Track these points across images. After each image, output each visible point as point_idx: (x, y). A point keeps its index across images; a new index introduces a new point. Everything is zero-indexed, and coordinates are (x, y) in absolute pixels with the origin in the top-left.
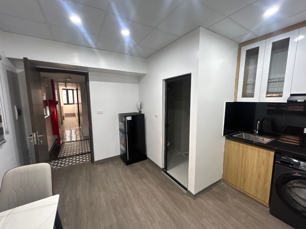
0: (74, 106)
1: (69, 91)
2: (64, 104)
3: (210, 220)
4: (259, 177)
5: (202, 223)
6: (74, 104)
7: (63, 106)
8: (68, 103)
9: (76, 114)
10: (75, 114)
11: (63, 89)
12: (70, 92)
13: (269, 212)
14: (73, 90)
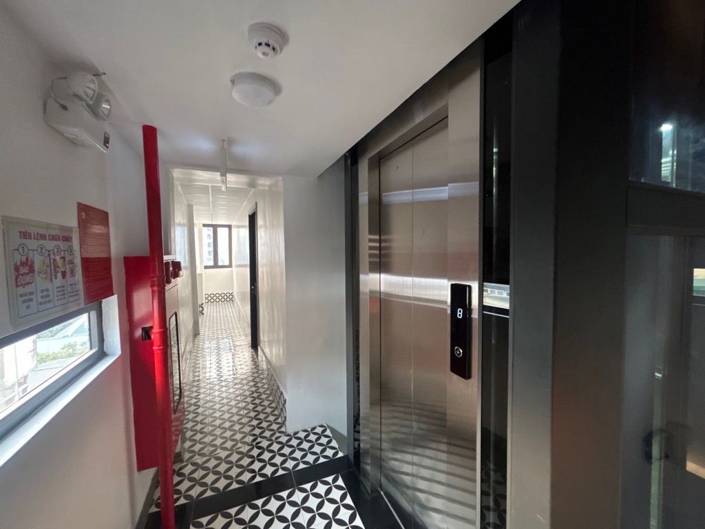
0: (232, 271)
1: (219, 230)
2: (206, 267)
6: (230, 266)
7: (201, 275)
8: (216, 266)
9: (235, 294)
10: (231, 294)
11: (205, 225)
12: (223, 233)
14: (230, 227)
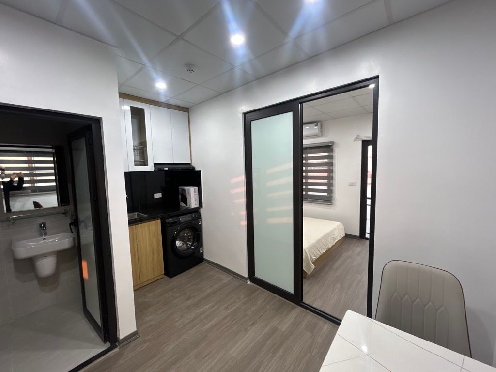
3: (177, 319)
4: (153, 253)
5: (181, 327)
13: (170, 279)
